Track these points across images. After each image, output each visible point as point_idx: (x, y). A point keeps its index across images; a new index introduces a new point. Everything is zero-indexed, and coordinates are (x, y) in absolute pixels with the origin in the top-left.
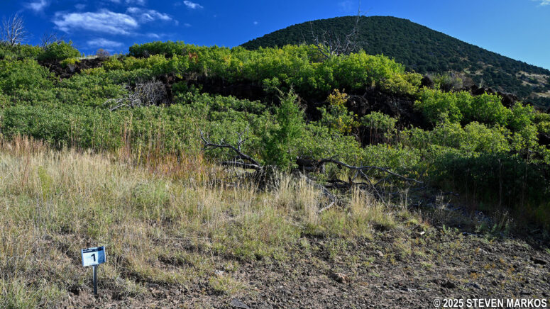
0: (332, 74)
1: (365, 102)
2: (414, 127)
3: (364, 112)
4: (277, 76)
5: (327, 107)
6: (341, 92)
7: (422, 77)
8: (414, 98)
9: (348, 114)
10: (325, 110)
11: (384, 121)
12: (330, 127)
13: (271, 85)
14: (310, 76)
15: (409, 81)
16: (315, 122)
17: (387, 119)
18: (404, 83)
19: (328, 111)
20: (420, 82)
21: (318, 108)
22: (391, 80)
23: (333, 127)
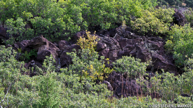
0: (81, 14)
1: (116, 44)
2: (165, 72)
3: (115, 55)
4: (21, 16)
5: (77, 51)
6: (92, 33)
7: (173, 12)
8: (165, 36)
9: (99, 59)
10: (75, 55)
11: (135, 67)
12: (81, 74)
13: (15, 25)
14: (58, 16)
15: (160, 18)
16: (66, 69)
17: (138, 63)
18: (155, 22)
19: (79, 55)
20: (171, 19)
21: (68, 53)
22: (141, 20)
23: (84, 74)
